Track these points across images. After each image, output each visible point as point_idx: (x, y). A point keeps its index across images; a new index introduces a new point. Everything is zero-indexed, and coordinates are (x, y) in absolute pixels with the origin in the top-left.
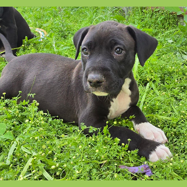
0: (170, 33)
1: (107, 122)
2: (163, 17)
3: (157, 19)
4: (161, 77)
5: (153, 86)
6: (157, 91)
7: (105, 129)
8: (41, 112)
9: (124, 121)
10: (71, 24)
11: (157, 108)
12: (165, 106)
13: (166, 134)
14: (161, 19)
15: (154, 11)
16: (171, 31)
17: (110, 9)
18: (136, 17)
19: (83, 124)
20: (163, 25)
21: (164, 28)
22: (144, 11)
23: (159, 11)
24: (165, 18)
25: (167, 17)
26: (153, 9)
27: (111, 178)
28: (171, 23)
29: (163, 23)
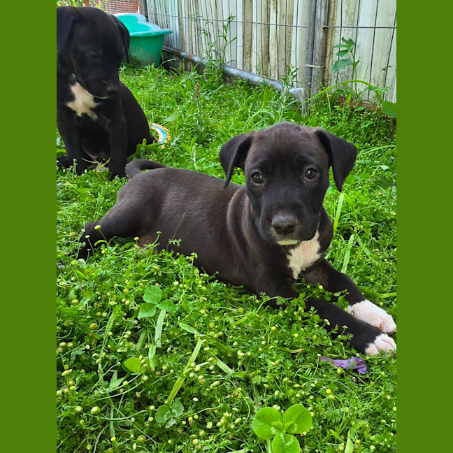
0: (380, 151)
2: (370, 123)
3: (358, 125)
4: (373, 227)
5: (359, 240)
8: (196, 271)
14: (367, 126)
15: (355, 110)
16: (381, 148)
17: (285, 101)
18: (322, 118)
19: (264, 294)
20: (367, 137)
21: (369, 142)
22: (338, 108)
23: (363, 111)
24: (373, 124)
25: (376, 124)
26: (353, 107)
28: (383, 134)
29: (368, 134)
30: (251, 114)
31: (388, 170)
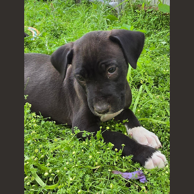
0: (163, 34)
1: (101, 127)
2: (156, 18)
3: (150, 20)
4: (154, 80)
5: (146, 88)
6: (150, 94)
7: (99, 134)
8: (34, 114)
9: (117, 125)
10: (63, 24)
11: (151, 111)
12: (158, 110)
13: (160, 139)
14: (154, 20)
15: (147, 12)
16: (164, 32)
17: (103, 9)
18: (128, 17)
19: (77, 128)
20: (155, 26)
21: (157, 29)
22: (137, 11)
23: (152, 11)
24: (158, 18)
25: (160, 18)
26: (146, 9)
27: (104, 184)
28: (164, 23)
29: (156, 24)
30: (87, 18)
31: (166, 44)
